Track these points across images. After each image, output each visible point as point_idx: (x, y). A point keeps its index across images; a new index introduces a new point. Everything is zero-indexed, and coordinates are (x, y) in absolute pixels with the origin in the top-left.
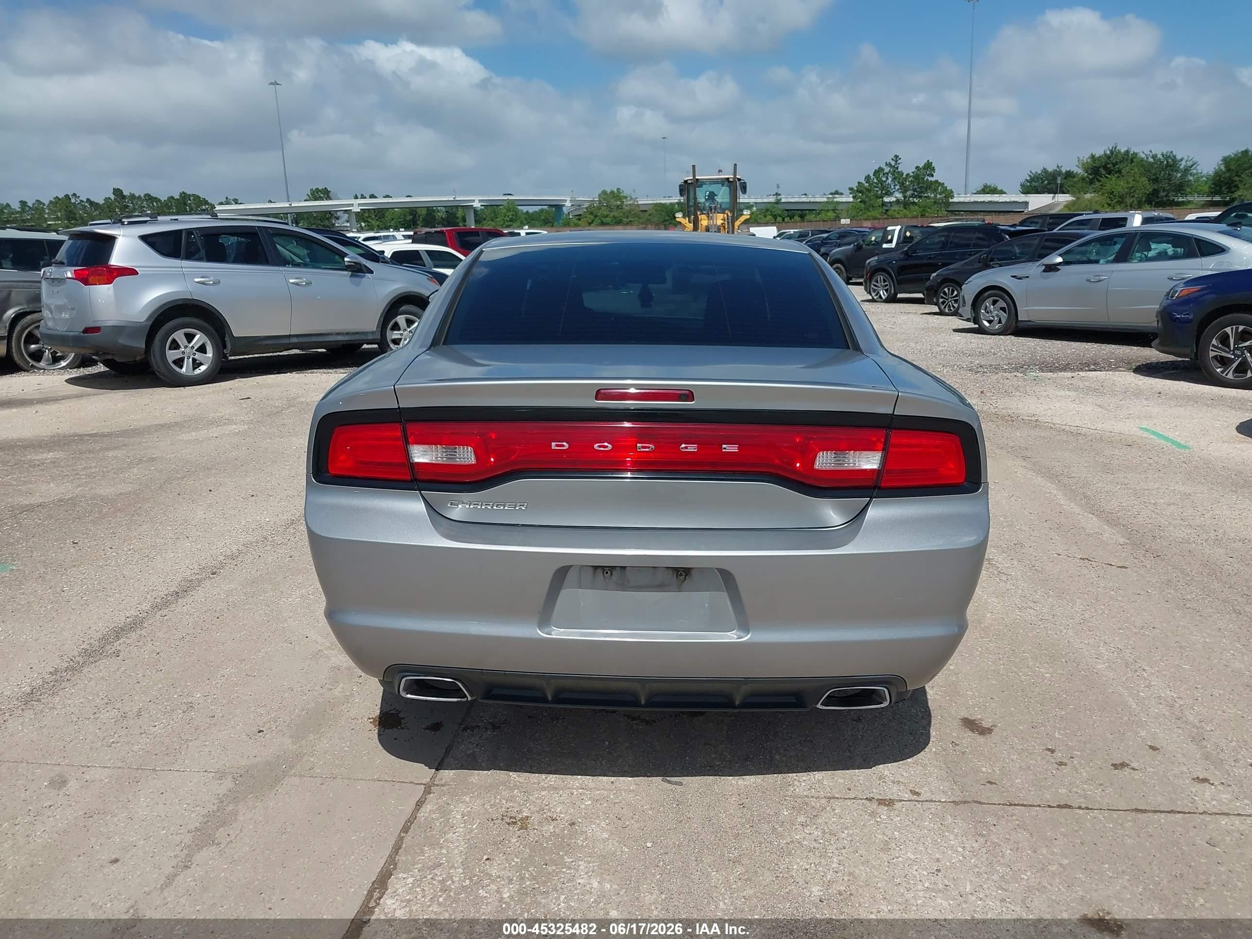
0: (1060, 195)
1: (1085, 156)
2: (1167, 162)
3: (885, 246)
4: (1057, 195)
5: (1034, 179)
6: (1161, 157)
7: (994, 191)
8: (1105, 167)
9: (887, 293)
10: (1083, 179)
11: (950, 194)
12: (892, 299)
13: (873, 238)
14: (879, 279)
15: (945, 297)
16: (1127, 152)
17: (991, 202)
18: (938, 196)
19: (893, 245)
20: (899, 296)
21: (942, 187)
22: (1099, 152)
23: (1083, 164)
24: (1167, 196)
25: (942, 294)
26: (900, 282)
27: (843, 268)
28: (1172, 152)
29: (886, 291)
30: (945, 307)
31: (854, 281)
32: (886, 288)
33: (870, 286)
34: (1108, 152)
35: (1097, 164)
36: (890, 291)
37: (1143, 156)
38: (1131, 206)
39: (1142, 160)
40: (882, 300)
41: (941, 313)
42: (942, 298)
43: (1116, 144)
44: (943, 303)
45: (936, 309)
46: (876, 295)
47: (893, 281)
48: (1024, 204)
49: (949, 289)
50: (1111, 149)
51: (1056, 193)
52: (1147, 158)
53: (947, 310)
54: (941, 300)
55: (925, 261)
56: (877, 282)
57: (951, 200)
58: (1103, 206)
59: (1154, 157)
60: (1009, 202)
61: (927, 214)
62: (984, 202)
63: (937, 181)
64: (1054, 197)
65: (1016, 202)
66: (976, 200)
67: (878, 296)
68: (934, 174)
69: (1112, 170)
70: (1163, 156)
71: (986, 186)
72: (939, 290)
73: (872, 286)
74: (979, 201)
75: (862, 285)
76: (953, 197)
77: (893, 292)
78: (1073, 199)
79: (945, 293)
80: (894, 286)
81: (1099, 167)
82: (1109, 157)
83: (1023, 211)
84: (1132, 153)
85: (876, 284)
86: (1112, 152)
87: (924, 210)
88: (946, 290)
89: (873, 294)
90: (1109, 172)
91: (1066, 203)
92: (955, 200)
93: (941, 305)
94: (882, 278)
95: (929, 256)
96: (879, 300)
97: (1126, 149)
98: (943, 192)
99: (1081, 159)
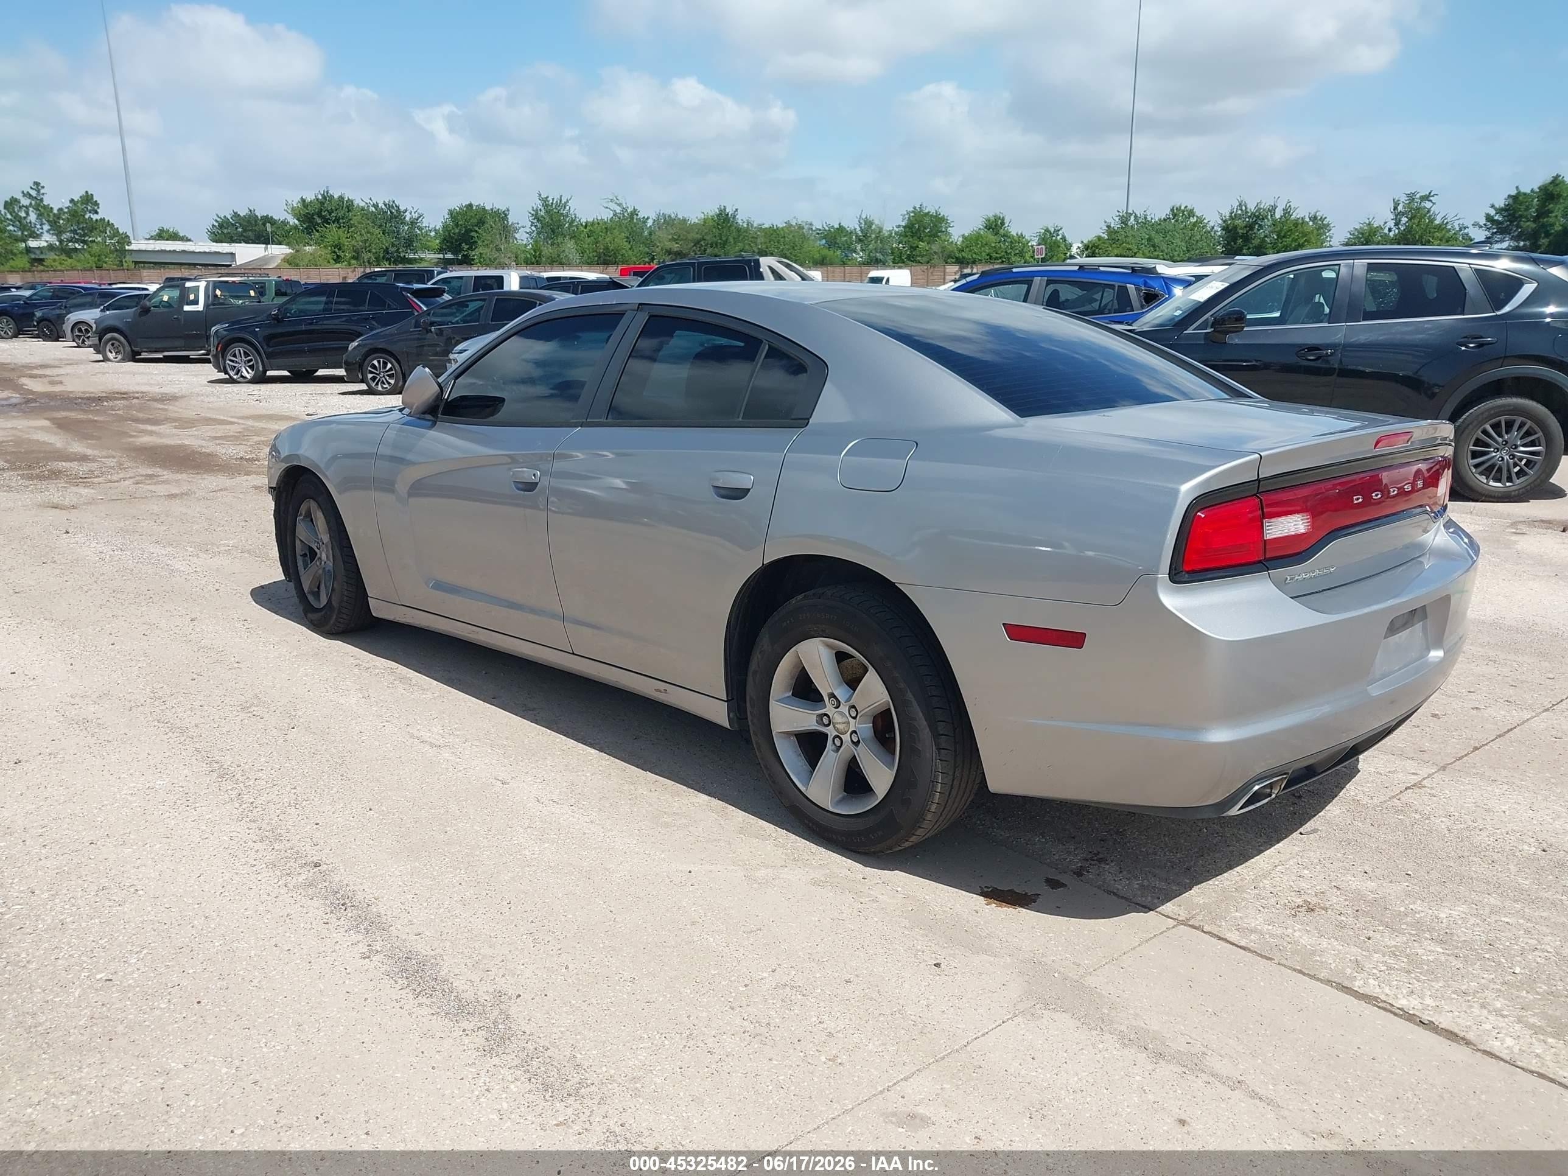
0: (273, 246)
1: (295, 201)
2: (391, 212)
3: (187, 308)
4: (269, 246)
5: (223, 224)
6: (384, 207)
7: (174, 237)
8: (320, 215)
9: (253, 370)
10: (296, 227)
11: (125, 239)
12: (261, 379)
13: (166, 298)
14: (237, 352)
15: (375, 371)
16: (341, 198)
17: (184, 252)
18: (108, 241)
19: (200, 307)
20: (269, 373)
21: (111, 228)
22: (310, 197)
23: (293, 209)
24: (397, 251)
25: (369, 368)
26: (270, 356)
27: (122, 339)
28: (394, 202)
29: (251, 367)
30: (377, 384)
31: (144, 355)
32: (251, 363)
33: (225, 363)
34: (320, 197)
35: (311, 210)
36: (258, 368)
37: (362, 204)
38: (369, 262)
39: (363, 209)
40: (246, 380)
41: (370, 392)
42: (371, 372)
43: (327, 187)
44: (373, 379)
45: (363, 387)
46: (237, 374)
47: (259, 354)
48: (229, 256)
49: (379, 362)
50: (322, 193)
51: (269, 244)
52: (368, 206)
53: (380, 388)
54: (370, 376)
55: (304, 328)
56: (235, 356)
57: (127, 247)
58: (329, 262)
59: (376, 206)
60: (208, 253)
61: (105, 265)
62: (174, 251)
63: (103, 220)
64: (266, 249)
65: (219, 253)
66: (163, 248)
67: (239, 374)
68: (98, 210)
69: (329, 219)
70: (385, 205)
71: (162, 231)
72: (366, 364)
73: (228, 362)
74: (168, 249)
75: (210, 362)
76: (129, 243)
77: (261, 369)
78: (291, 251)
79: (374, 367)
80: (262, 361)
81: (313, 214)
82: (322, 203)
83: (231, 265)
84: (346, 199)
85: (234, 359)
86: (324, 197)
87: (99, 260)
88: (375, 362)
89: (232, 373)
90: (326, 221)
91: (283, 256)
92: (133, 247)
93: (370, 382)
94: (242, 352)
95: (310, 321)
96: (241, 379)
97: (340, 194)
98: (114, 236)
99: (290, 202)
